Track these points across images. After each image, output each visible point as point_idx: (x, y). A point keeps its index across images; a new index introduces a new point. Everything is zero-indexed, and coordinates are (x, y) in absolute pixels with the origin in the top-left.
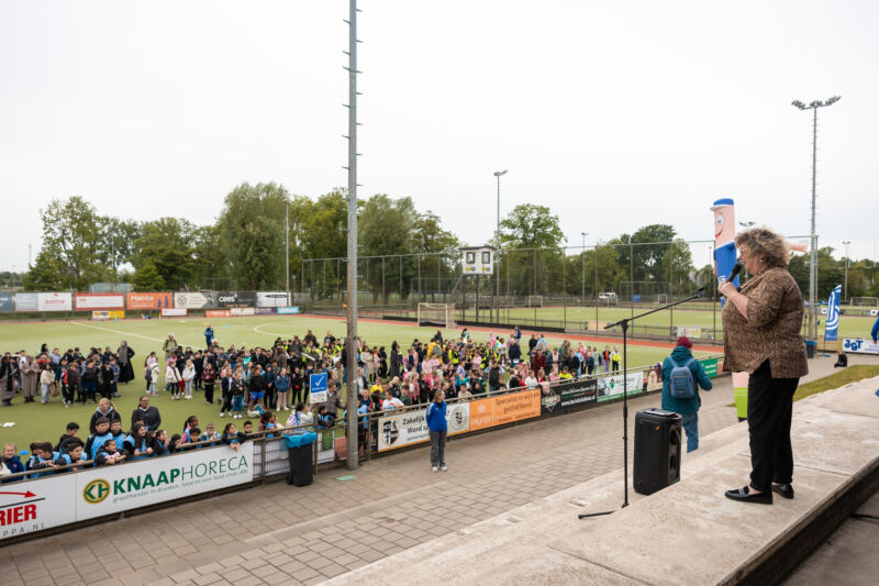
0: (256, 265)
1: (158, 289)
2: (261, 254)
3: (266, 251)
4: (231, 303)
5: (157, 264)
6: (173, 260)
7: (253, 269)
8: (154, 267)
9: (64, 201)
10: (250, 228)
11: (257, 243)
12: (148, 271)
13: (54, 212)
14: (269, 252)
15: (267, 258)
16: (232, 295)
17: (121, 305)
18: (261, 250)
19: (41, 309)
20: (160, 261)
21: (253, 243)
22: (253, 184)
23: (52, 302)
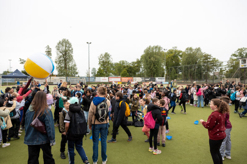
0: (154, 70)
1: (127, 77)
2: (155, 66)
3: (157, 65)
4: (148, 81)
5: (127, 70)
6: (130, 69)
7: (153, 71)
8: (126, 71)
9: (104, 54)
10: (152, 59)
11: (154, 64)
12: (125, 72)
13: (101, 57)
14: (158, 66)
15: (157, 67)
16: (149, 78)
17: (120, 81)
18: (155, 65)
19: (101, 81)
20: (127, 69)
21: (153, 63)
22: (152, 46)
23: (103, 79)
